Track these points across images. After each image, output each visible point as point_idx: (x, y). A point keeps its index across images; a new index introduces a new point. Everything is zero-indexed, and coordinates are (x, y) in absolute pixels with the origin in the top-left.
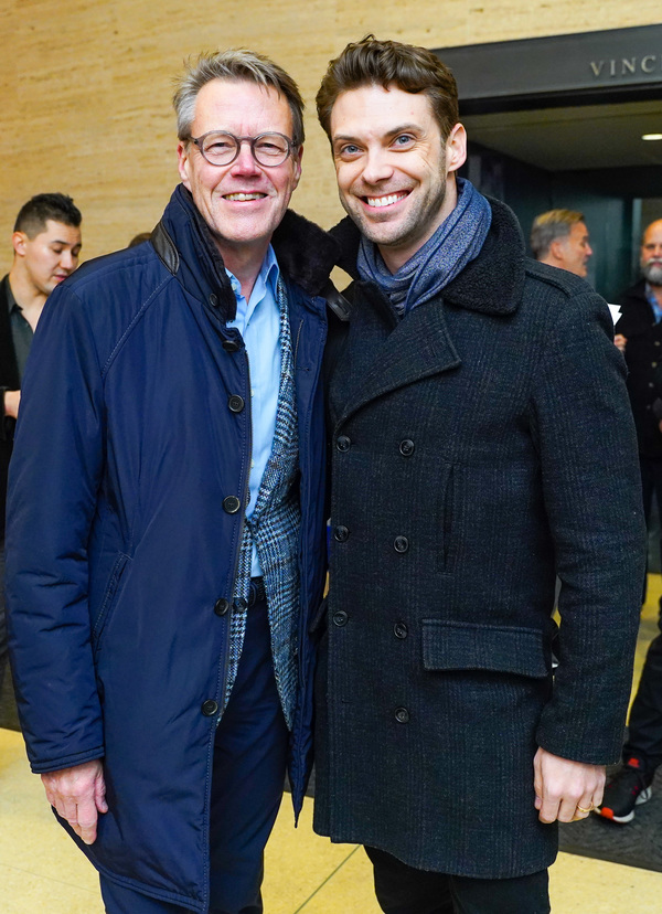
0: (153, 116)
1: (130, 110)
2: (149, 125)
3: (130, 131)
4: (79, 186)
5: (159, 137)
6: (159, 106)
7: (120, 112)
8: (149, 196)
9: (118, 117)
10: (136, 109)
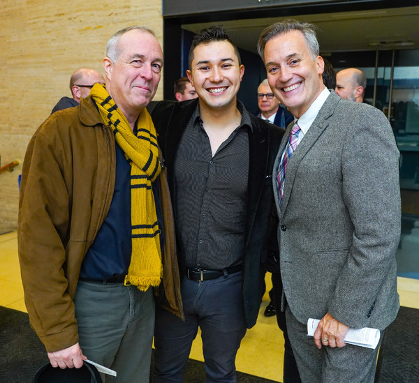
0: (45, 21)
1: (35, 18)
2: (44, 26)
3: (35, 29)
4: (12, 57)
5: (48, 32)
6: (48, 17)
7: (30, 20)
8: (44, 63)
9: (29, 22)
10: (38, 18)
